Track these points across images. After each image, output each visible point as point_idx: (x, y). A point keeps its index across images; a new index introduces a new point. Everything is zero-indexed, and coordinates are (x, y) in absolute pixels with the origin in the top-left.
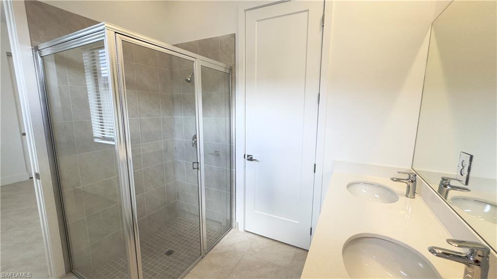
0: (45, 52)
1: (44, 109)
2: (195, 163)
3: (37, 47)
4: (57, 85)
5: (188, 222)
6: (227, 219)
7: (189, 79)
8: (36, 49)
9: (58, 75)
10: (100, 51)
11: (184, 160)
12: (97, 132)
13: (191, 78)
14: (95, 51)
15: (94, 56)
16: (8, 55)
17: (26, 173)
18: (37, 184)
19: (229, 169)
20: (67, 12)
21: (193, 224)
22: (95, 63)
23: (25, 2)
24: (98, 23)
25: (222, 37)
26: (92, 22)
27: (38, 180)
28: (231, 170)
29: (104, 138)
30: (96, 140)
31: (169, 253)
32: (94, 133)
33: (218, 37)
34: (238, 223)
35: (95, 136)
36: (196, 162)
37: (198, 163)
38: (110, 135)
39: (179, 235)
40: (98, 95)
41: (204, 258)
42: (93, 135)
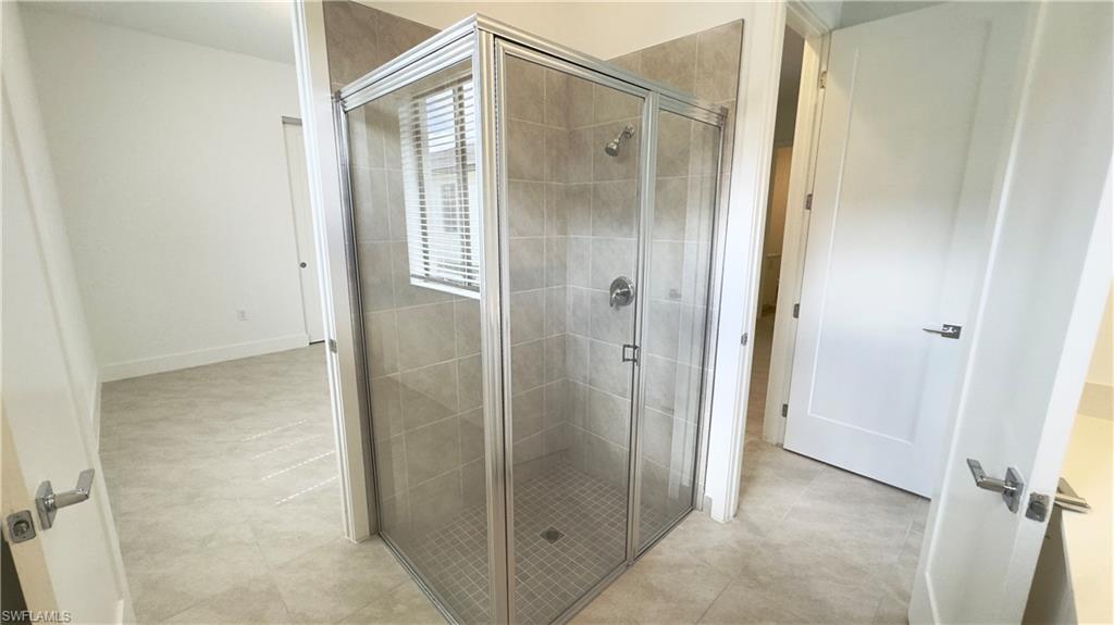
0: (351, 103)
1: (347, 218)
2: (629, 346)
3: (339, 92)
4: (368, 168)
5: (586, 474)
6: (681, 486)
7: (615, 147)
8: (338, 97)
9: (370, 146)
10: (428, 100)
11: (587, 336)
12: (416, 267)
13: (617, 144)
14: (418, 101)
15: (416, 112)
16: (284, 123)
17: (305, 334)
18: (332, 360)
19: (696, 367)
20: (388, 15)
21: (600, 481)
22: (417, 119)
23: (324, 3)
24: (437, 31)
25: (705, 33)
26: (429, 32)
27: (334, 354)
28: (703, 370)
29: (427, 278)
30: (414, 282)
31: (552, 536)
32: (411, 267)
33: (691, 37)
34: (711, 500)
35: (412, 272)
36: (632, 344)
37: (635, 347)
38: (439, 271)
39: (571, 500)
40: (421, 190)
41: (631, 569)
42: (408, 271)
